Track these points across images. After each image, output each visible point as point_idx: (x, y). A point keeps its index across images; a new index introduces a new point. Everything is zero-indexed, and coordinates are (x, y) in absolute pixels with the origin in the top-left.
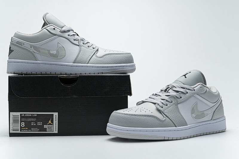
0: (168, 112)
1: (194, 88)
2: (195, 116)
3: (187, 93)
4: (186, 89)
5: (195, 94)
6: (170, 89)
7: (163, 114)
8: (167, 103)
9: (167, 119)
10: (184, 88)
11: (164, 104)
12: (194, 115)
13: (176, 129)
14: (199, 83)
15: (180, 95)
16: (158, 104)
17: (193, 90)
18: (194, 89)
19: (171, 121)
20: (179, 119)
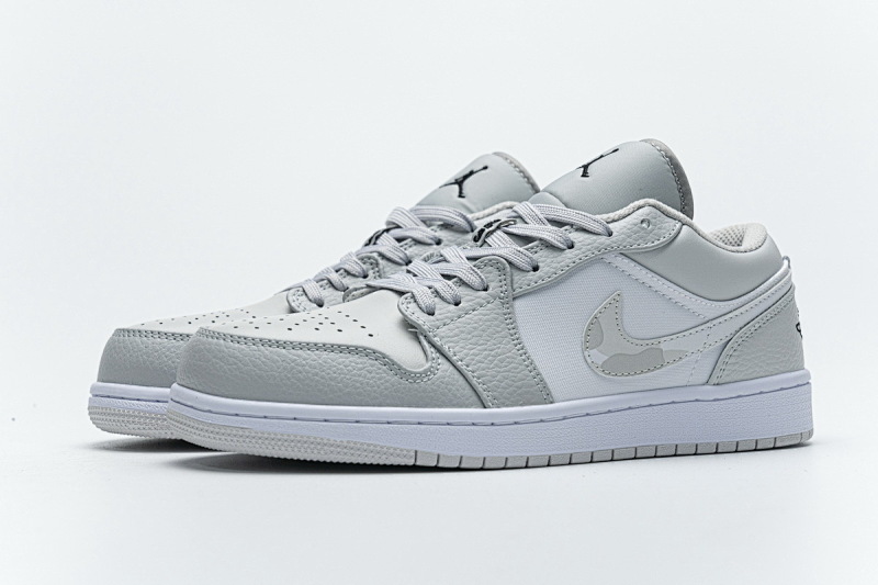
0: (456, 335)
1: (610, 226)
2: (606, 358)
3: (571, 246)
4: (572, 225)
5: (607, 250)
6: (498, 228)
7: (425, 343)
8: (461, 291)
9: (445, 365)
10: (559, 224)
11: (442, 298)
12: (598, 356)
13: (482, 415)
14: (641, 202)
15: (535, 256)
16: (413, 297)
17: (600, 229)
18: (608, 229)
19: (462, 378)
20: (509, 371)
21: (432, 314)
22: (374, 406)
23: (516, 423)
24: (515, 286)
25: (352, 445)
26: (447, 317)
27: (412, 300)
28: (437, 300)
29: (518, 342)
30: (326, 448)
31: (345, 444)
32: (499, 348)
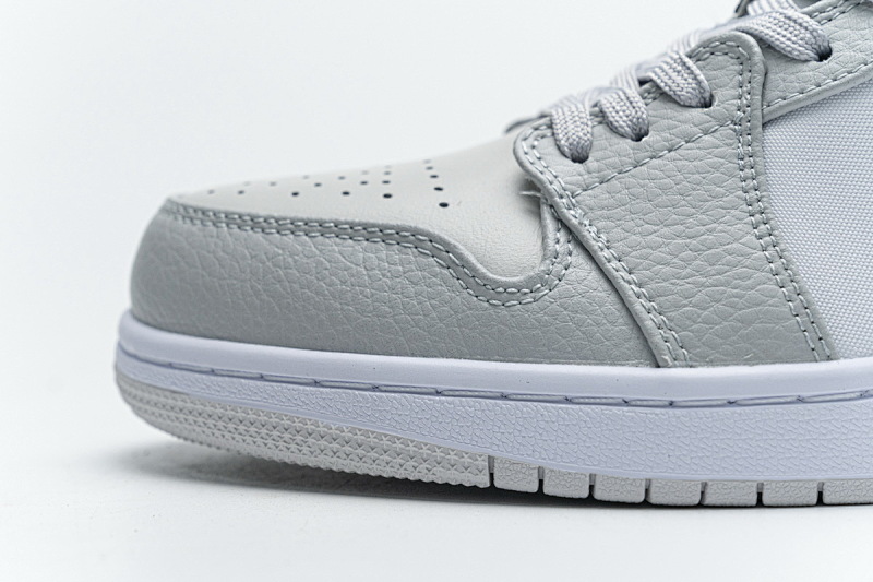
0: (620, 204)
8: (652, 111)
9: (580, 269)
11: (609, 127)
13: (648, 383)
15: (826, 29)
16: (551, 125)
19: (613, 298)
20: (727, 284)
21: (579, 158)
22: (413, 355)
23: (731, 403)
24: (770, 94)
25: (360, 438)
26: (608, 166)
27: (548, 132)
28: (601, 129)
29: (761, 216)
30: (311, 440)
31: (348, 435)
32: (711, 231)
